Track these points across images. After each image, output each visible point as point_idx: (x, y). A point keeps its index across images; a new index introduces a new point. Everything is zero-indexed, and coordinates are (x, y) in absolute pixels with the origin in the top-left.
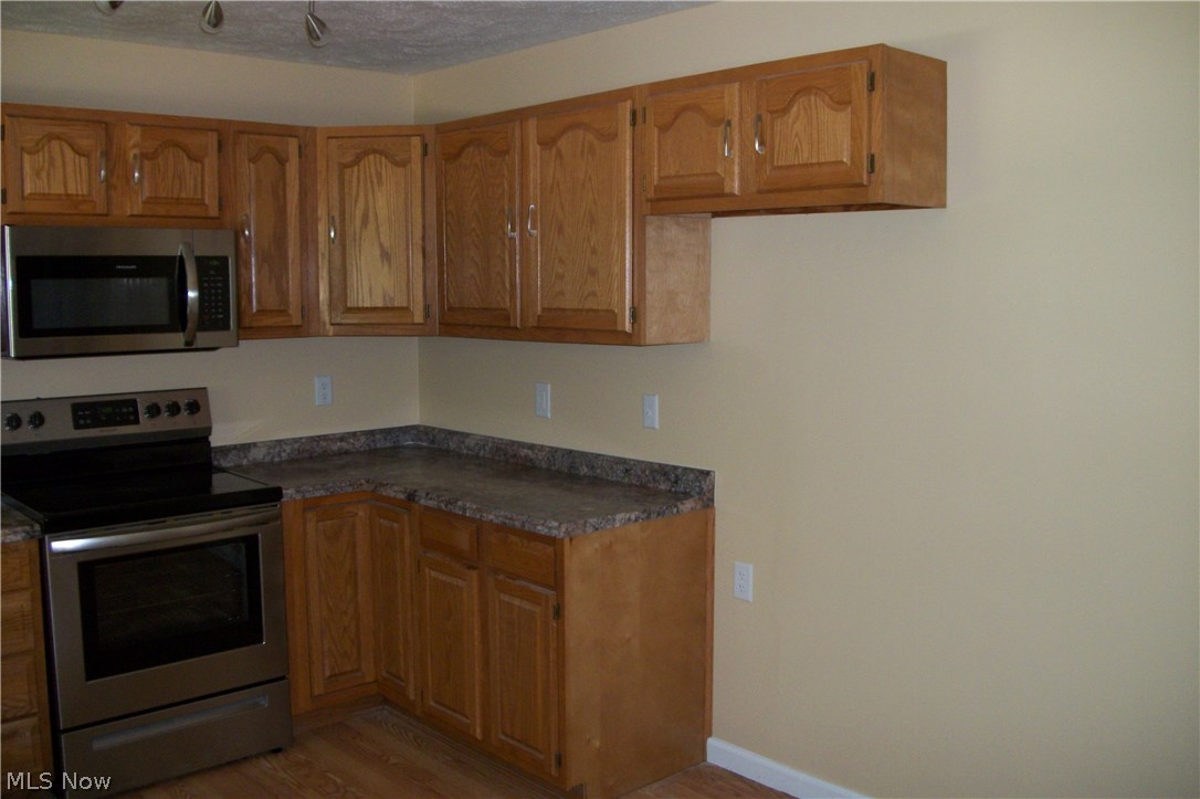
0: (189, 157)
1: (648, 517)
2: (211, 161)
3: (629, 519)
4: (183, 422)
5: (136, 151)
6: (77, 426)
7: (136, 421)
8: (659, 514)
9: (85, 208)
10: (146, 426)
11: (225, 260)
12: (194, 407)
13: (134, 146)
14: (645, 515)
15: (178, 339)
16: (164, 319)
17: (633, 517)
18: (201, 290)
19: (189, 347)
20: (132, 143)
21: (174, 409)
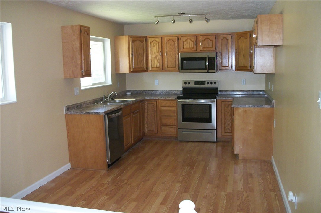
0: (210, 40)
1: (255, 107)
2: (214, 41)
3: (249, 106)
4: (213, 85)
5: (201, 40)
6: (195, 85)
7: (205, 85)
8: (258, 106)
9: (193, 50)
10: (206, 85)
11: (214, 58)
12: (215, 83)
13: (201, 39)
14: (254, 106)
15: (206, 71)
16: (204, 68)
17: (250, 106)
18: (209, 62)
19: (208, 72)
20: (200, 38)
21: (211, 83)
